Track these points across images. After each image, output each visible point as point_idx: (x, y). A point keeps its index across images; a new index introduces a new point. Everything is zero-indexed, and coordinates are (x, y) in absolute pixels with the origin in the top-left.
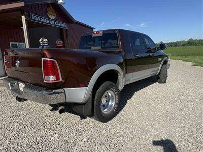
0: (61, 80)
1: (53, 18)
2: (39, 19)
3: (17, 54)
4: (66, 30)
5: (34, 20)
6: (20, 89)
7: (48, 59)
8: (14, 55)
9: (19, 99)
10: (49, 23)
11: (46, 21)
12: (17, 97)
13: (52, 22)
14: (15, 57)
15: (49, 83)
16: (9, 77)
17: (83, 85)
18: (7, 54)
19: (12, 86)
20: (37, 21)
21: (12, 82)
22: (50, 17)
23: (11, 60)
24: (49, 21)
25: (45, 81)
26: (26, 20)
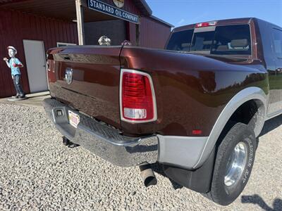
0: (155, 118)
1: (121, 5)
2: (100, 6)
3: (68, 58)
4: (137, 25)
5: (93, 7)
6: (71, 122)
7: (134, 72)
8: (62, 60)
9: (68, 143)
10: (115, 14)
11: (110, 10)
12: (64, 138)
13: (118, 13)
14: (63, 63)
15: (130, 124)
16: (52, 98)
17: (200, 132)
18: (51, 57)
19: (57, 115)
20: (97, 9)
21: (58, 107)
22: (116, 3)
23: (57, 68)
24: (115, 9)
25: (122, 119)
26: (81, 6)
